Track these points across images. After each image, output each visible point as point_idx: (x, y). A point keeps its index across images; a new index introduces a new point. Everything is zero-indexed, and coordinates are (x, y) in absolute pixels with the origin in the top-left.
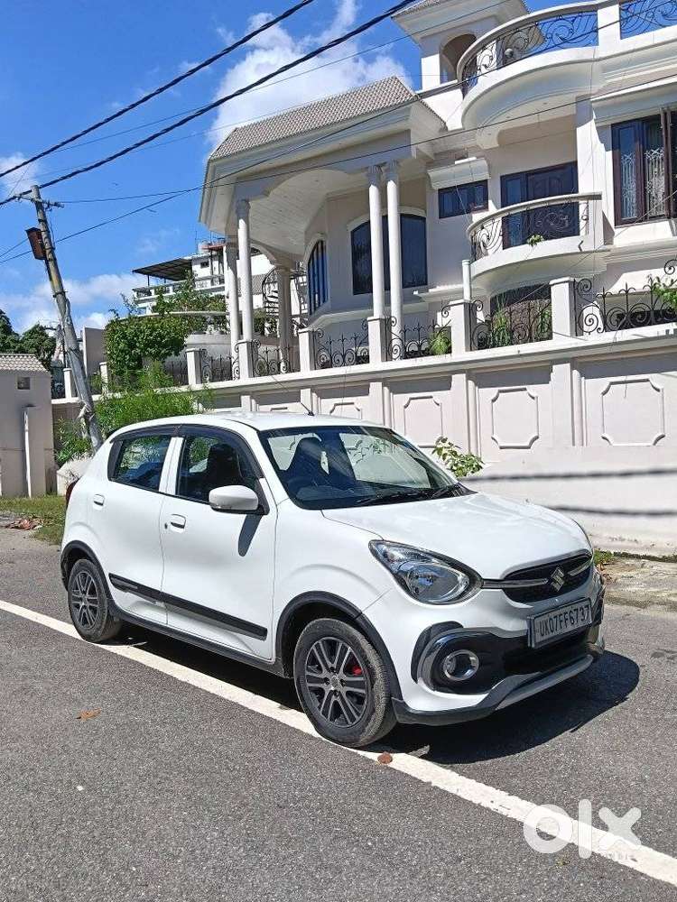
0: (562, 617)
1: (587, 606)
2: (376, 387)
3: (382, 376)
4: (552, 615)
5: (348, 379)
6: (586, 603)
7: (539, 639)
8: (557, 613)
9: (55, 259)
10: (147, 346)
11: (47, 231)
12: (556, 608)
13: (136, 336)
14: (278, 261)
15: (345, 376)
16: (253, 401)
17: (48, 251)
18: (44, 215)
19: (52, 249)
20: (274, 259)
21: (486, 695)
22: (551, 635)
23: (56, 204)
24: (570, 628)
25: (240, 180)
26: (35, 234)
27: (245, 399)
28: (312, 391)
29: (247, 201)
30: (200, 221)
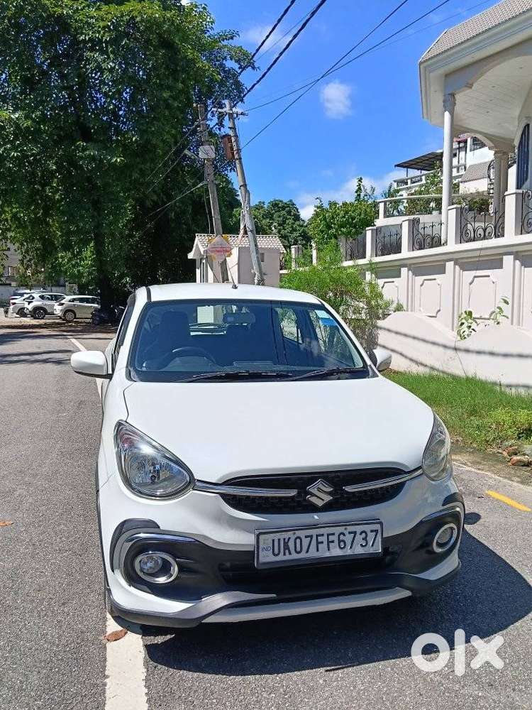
0: (324, 539)
1: (376, 531)
2: (508, 260)
3: (515, 249)
4: (302, 534)
5: (483, 253)
6: (377, 527)
7: (266, 557)
8: (314, 532)
9: (240, 159)
10: (342, 226)
11: (236, 136)
12: (315, 526)
13: (333, 218)
14: (496, 147)
15: (481, 249)
16: (410, 272)
17: (235, 153)
18: (234, 123)
19: (239, 150)
20: (492, 145)
21: (191, 605)
22: (295, 556)
23: (242, 114)
24: (336, 552)
25: (447, 75)
26: (226, 139)
27: (404, 271)
28: (455, 264)
29: (453, 95)
30: (423, 117)
